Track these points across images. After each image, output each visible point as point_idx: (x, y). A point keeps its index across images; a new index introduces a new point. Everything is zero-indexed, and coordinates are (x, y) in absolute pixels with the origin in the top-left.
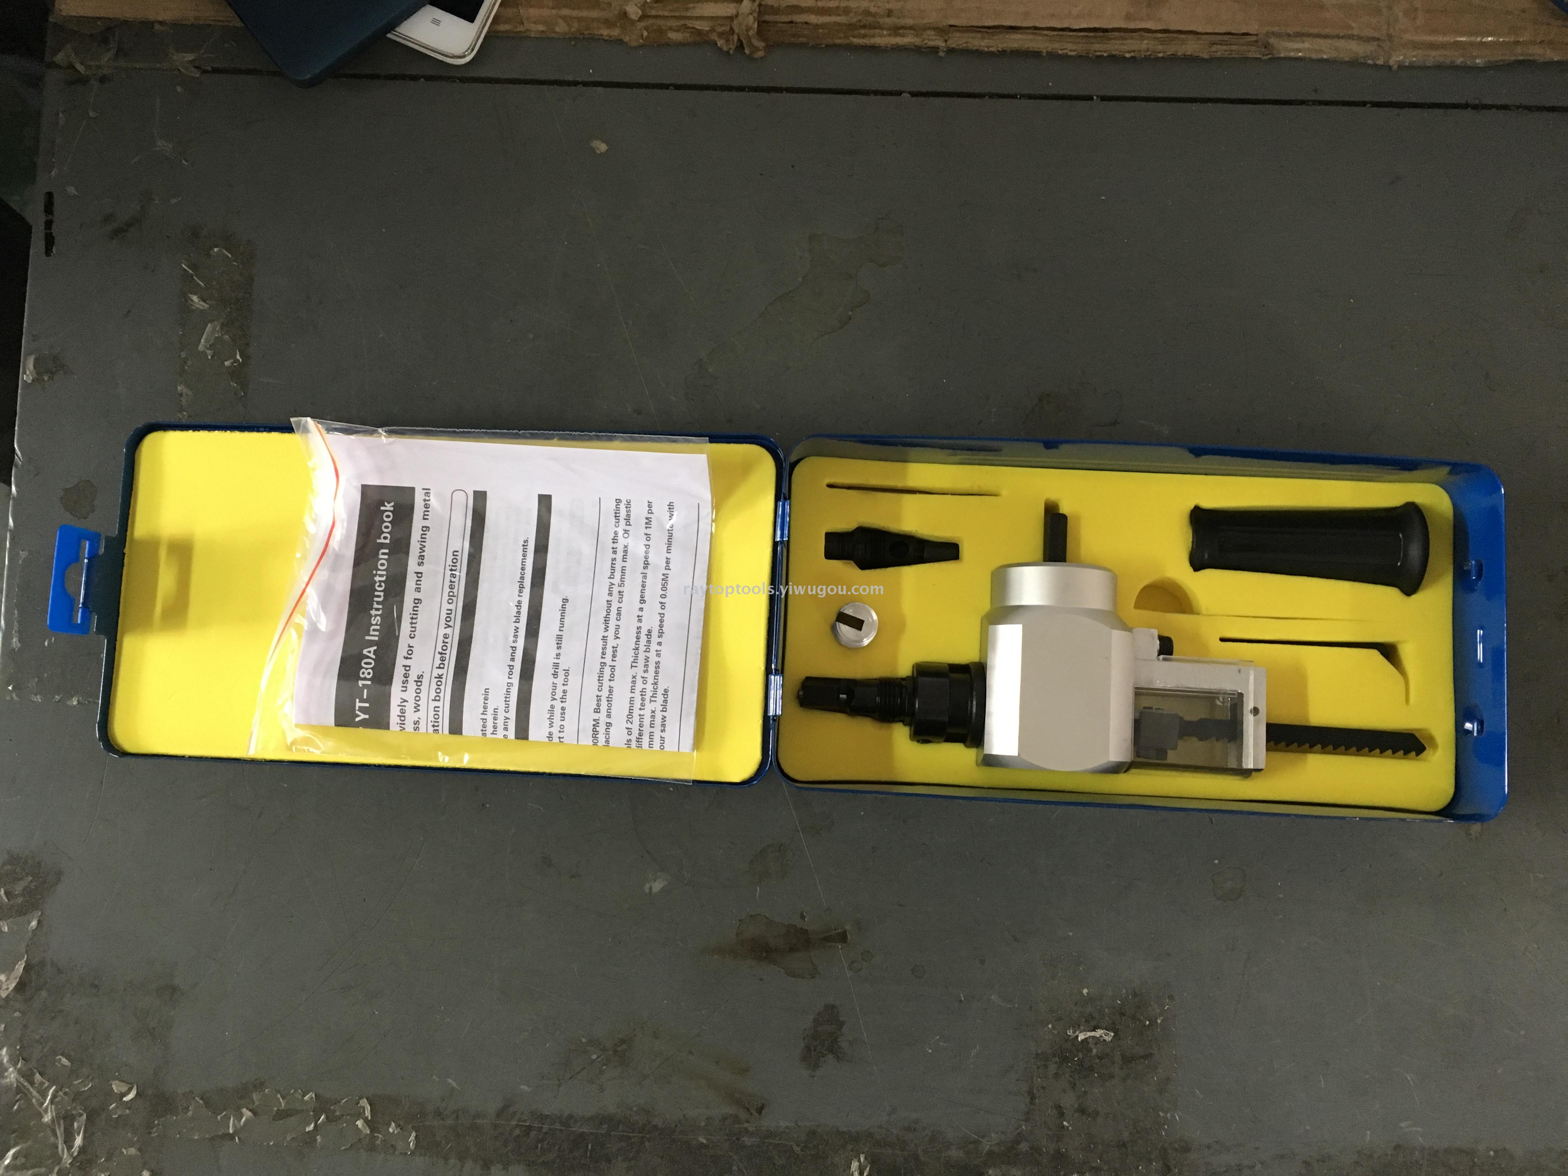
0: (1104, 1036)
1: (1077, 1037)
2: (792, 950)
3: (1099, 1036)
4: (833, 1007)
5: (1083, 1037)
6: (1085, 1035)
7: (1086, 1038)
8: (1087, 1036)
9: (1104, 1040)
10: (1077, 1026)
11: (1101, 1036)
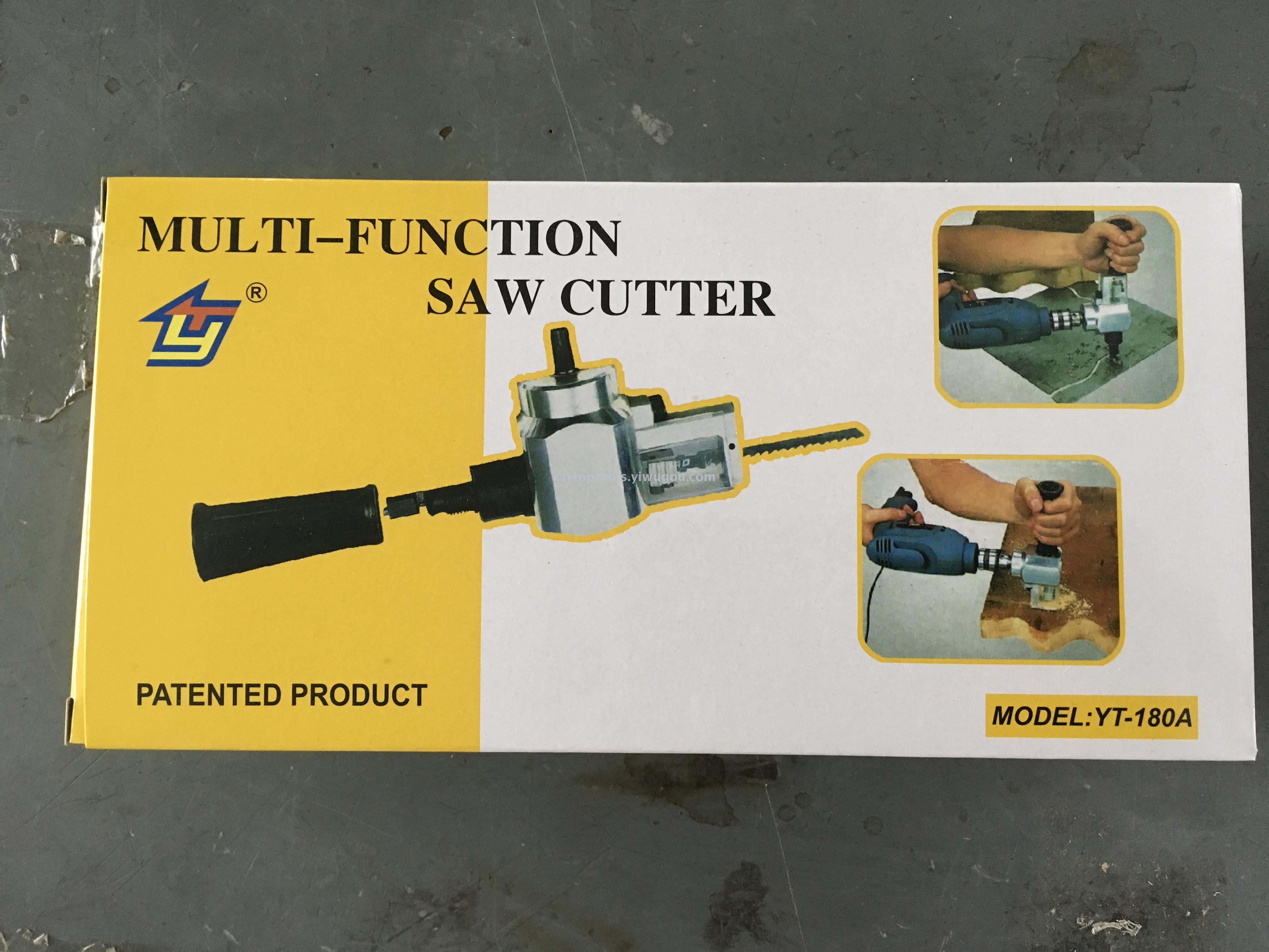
0: (1127, 928)
1: (1090, 928)
2: (699, 785)
3: (1120, 928)
4: (753, 866)
5: (1099, 929)
6: (1101, 926)
7: (1103, 931)
8: (1104, 927)
9: (1128, 934)
10: (1089, 912)
11: (1124, 929)
